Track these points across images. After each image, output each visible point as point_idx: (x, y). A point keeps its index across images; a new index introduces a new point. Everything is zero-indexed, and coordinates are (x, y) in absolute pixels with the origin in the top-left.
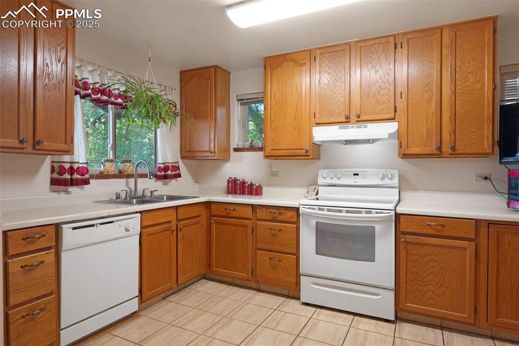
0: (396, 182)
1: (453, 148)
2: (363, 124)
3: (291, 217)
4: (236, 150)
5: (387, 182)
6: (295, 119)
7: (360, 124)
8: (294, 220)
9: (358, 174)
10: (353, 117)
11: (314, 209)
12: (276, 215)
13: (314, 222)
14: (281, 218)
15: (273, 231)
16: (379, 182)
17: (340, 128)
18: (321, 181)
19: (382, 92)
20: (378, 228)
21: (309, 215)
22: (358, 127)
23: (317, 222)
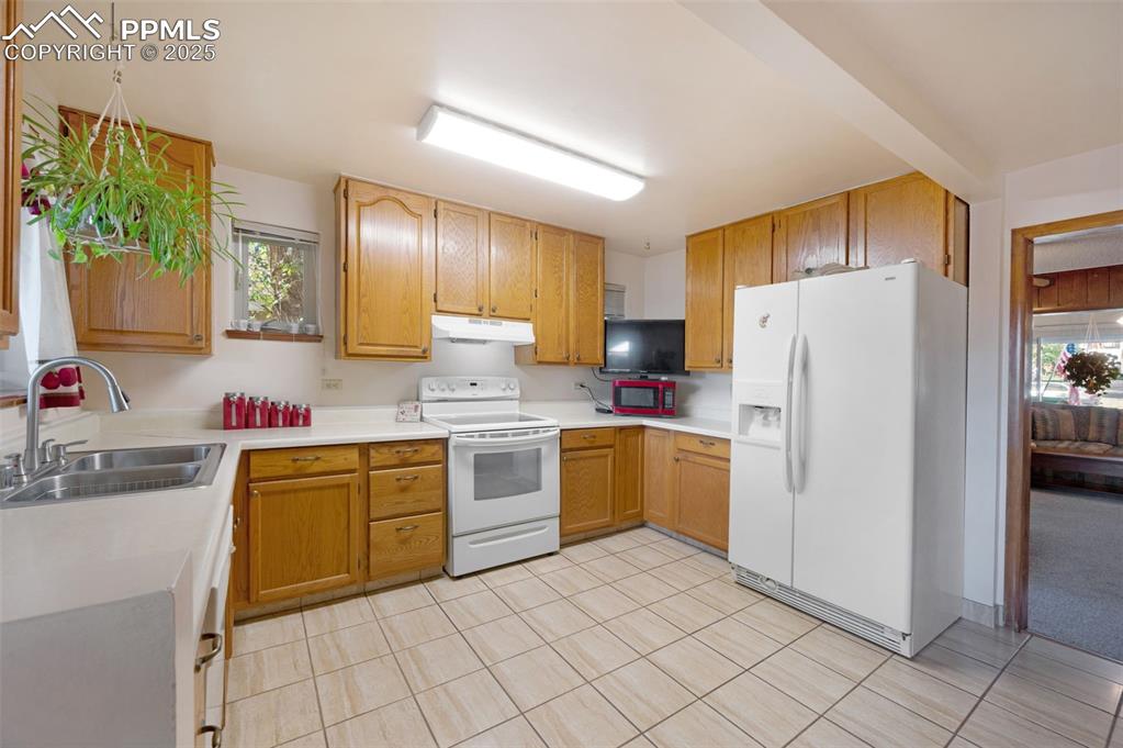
0: (517, 393)
1: (578, 359)
2: (497, 321)
3: (433, 454)
4: (231, 334)
5: (509, 393)
6: (405, 298)
7: (493, 320)
8: (439, 457)
9: (475, 384)
10: (486, 311)
11: (472, 436)
12: (408, 455)
13: (471, 457)
14: (417, 458)
15: (403, 483)
16: (502, 394)
17: (470, 321)
18: (426, 394)
19: (519, 285)
20: (544, 449)
21: (466, 447)
22: (492, 323)
23: (476, 455)
